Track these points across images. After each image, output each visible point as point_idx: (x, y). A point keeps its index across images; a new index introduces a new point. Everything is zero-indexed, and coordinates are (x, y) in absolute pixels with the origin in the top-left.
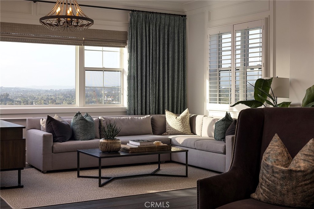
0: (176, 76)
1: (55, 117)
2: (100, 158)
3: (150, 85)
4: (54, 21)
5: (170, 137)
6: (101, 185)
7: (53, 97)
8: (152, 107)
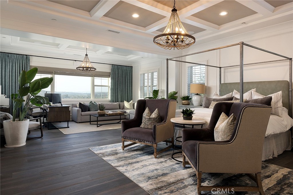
0: (129, 88)
1: (82, 103)
2: (97, 117)
3: (119, 92)
4: (82, 69)
5: (125, 110)
6: (97, 127)
7: (87, 96)
8: (120, 99)
